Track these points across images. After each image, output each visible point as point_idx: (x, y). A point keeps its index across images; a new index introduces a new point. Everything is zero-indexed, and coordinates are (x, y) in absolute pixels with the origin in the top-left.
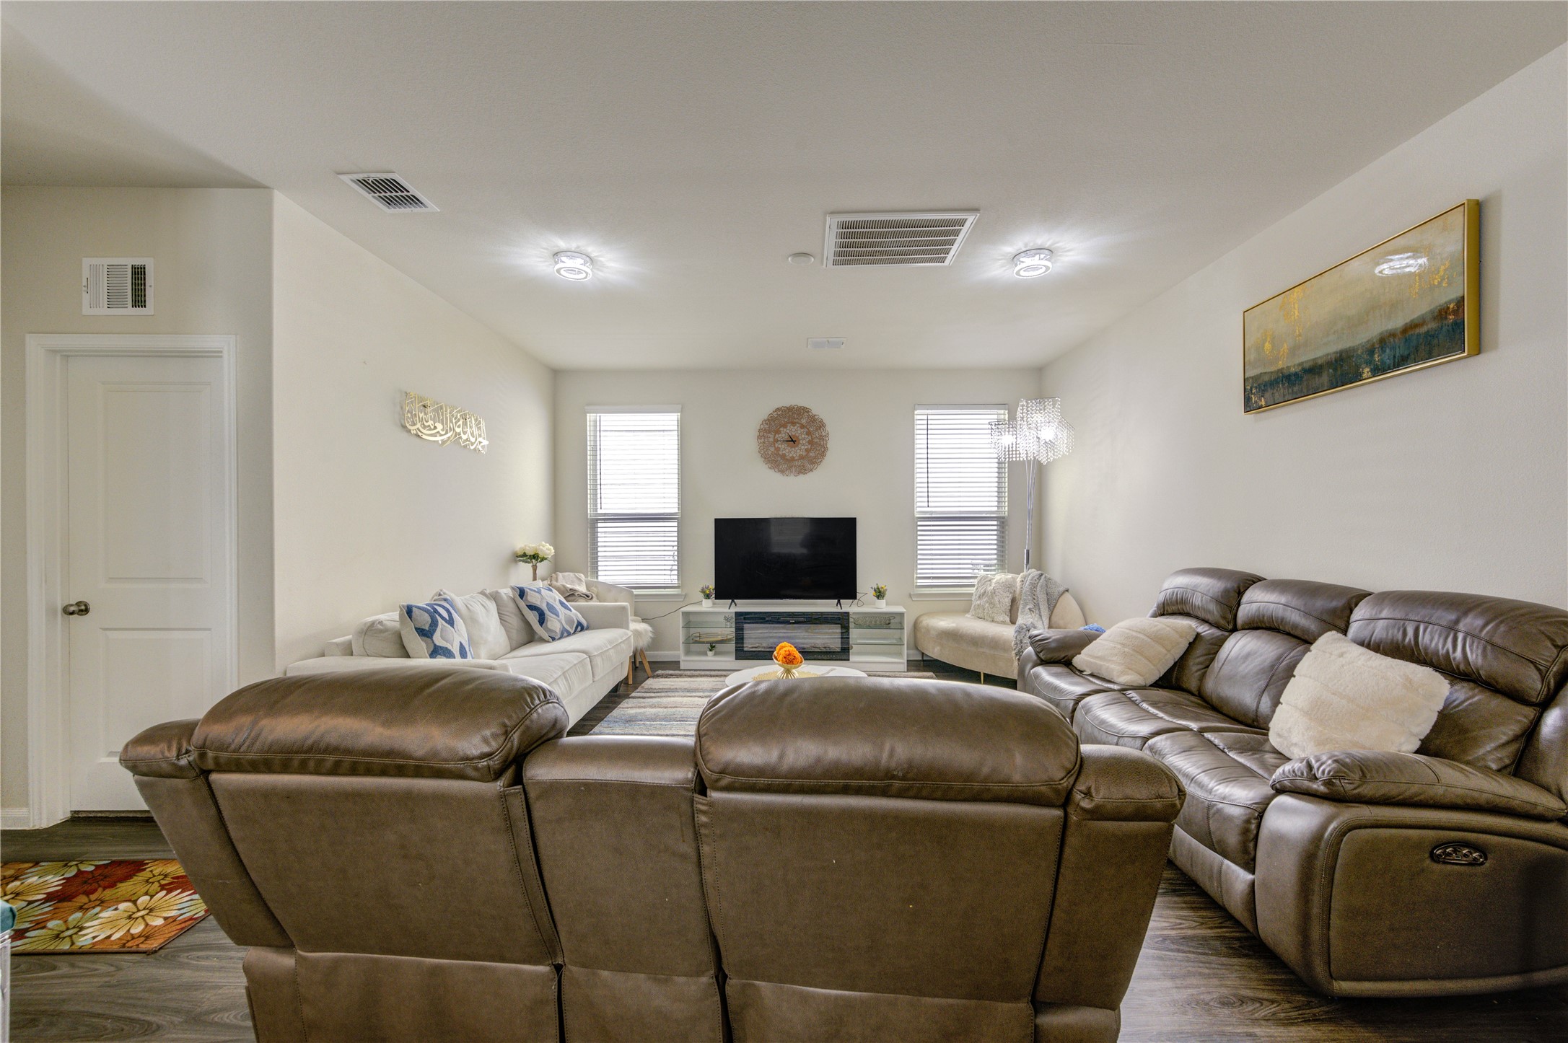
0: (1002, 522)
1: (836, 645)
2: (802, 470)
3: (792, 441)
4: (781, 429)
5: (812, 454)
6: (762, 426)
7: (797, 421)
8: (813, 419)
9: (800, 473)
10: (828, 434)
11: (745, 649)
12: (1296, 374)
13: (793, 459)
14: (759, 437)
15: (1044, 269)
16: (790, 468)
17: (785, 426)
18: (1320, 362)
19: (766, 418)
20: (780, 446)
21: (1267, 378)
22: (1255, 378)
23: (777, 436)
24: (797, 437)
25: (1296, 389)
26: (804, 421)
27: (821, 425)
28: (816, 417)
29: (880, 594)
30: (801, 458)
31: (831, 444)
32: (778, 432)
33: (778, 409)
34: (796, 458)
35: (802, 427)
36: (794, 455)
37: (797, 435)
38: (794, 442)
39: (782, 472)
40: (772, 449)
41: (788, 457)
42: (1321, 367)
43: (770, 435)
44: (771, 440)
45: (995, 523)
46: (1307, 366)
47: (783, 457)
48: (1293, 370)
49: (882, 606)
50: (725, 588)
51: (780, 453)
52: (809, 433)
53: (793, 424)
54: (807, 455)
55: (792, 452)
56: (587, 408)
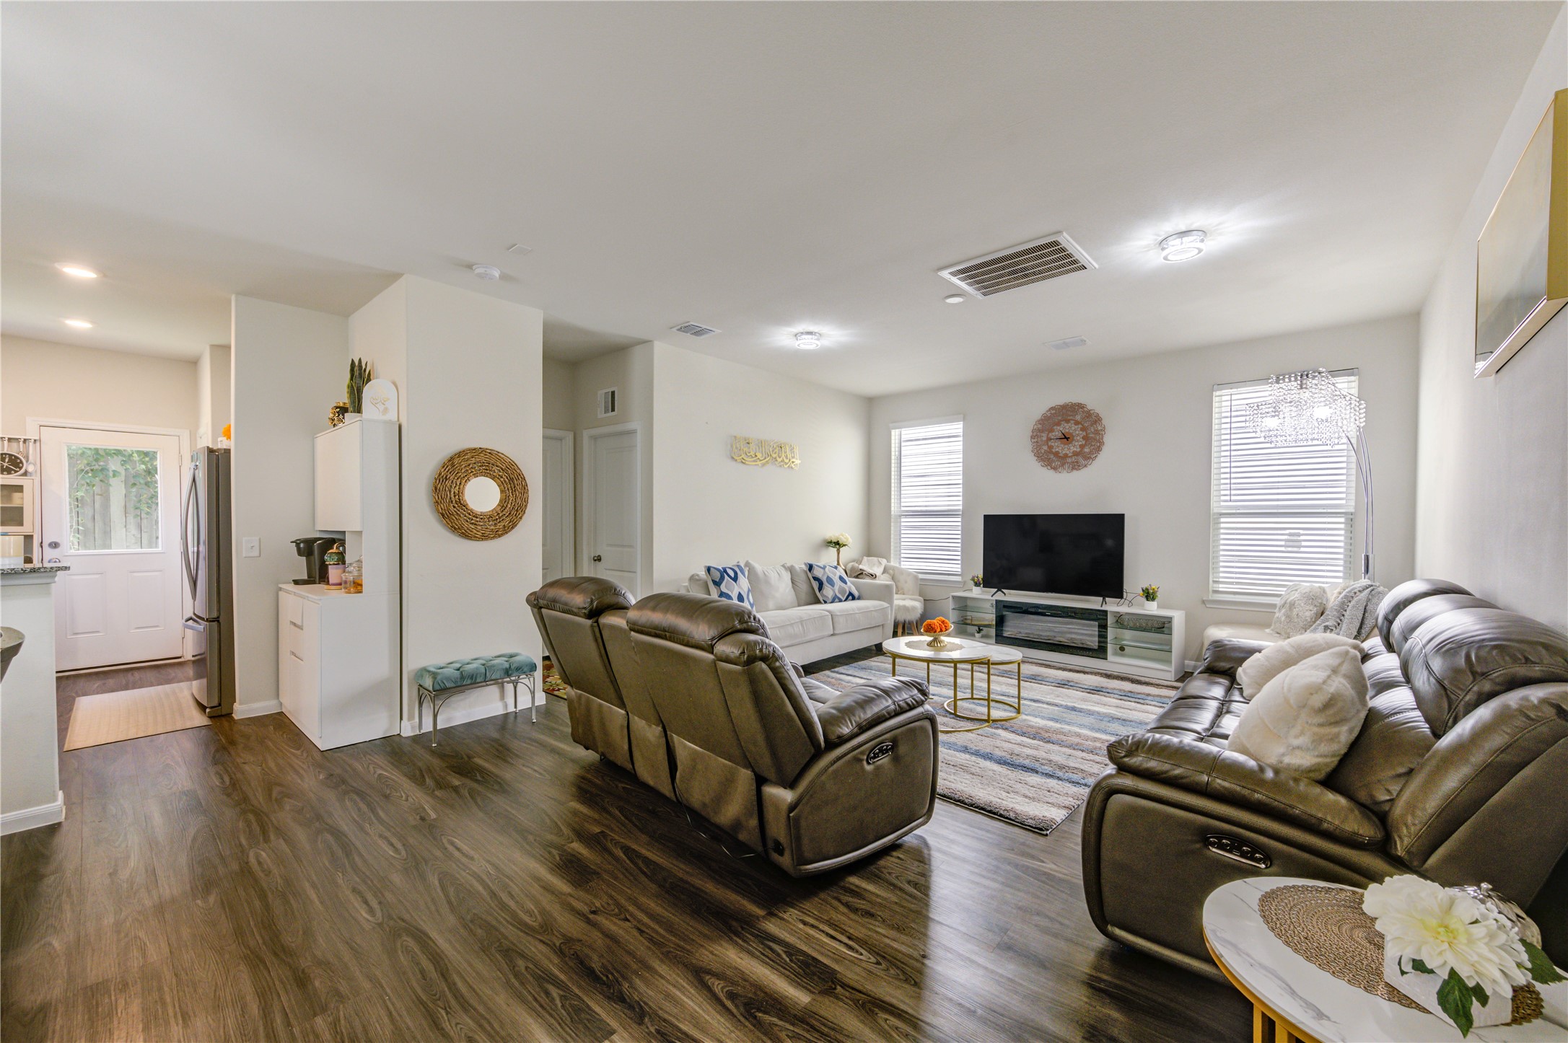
0: (1351, 519)
1: (1093, 642)
2: (1076, 466)
3: (1066, 438)
4: (1055, 427)
5: (1087, 450)
6: (1035, 427)
7: (1071, 417)
8: (1089, 414)
9: (1073, 469)
10: (1104, 428)
11: (1005, 635)
13: (1066, 456)
14: (1032, 437)
16: (1063, 465)
17: (1058, 424)
19: (1039, 418)
20: (1053, 444)
23: (1050, 434)
24: (1071, 434)
26: (1078, 418)
27: (1097, 420)
28: (1092, 412)
29: (1149, 595)
30: (1076, 454)
31: (1108, 439)
32: (1052, 431)
33: (1052, 408)
34: (1070, 455)
35: (1077, 423)
36: (1068, 452)
37: (1071, 431)
38: (1067, 439)
39: (1055, 469)
40: (1045, 448)
41: (1061, 455)
43: (1043, 434)
44: (1044, 439)
45: (1342, 520)
47: (1056, 454)
49: (1152, 608)
50: (992, 577)
51: (1054, 450)
52: (1083, 429)
53: (1068, 421)
54: (1081, 451)
55: (1066, 449)
56: (891, 425)
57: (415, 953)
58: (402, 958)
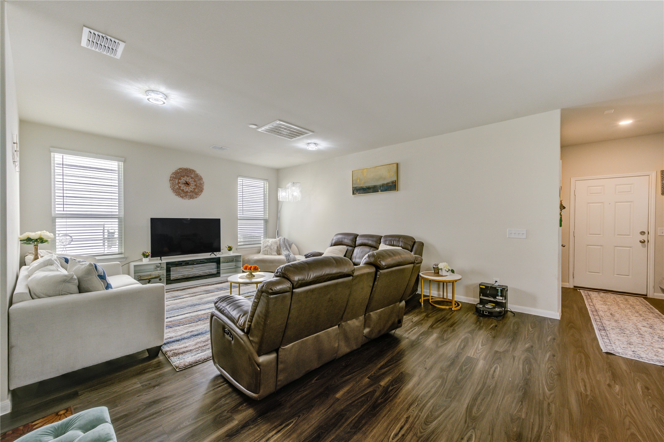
0: (266, 221)
1: (214, 271)
2: (191, 197)
3: (187, 184)
4: (182, 178)
5: (196, 190)
6: (172, 176)
7: (189, 175)
8: (197, 175)
9: (191, 198)
10: (204, 182)
11: (171, 279)
12: (365, 188)
13: (187, 192)
14: (170, 180)
15: (315, 149)
16: (186, 196)
17: (184, 177)
18: (370, 187)
19: (174, 172)
20: (181, 185)
21: (358, 188)
22: (355, 188)
23: (179, 181)
24: (190, 182)
25: (365, 192)
26: (193, 176)
27: (201, 179)
28: (198, 175)
29: (230, 249)
30: (191, 191)
31: (205, 187)
32: (180, 179)
33: (180, 169)
34: (189, 192)
35: (192, 178)
36: (188, 190)
37: (190, 181)
38: (188, 184)
39: (182, 197)
40: (177, 186)
41: (185, 191)
42: (370, 188)
43: (176, 180)
44: (177, 182)
45: (263, 221)
46: (367, 187)
47: (183, 190)
48: (364, 187)
49: (231, 254)
50: (156, 252)
51: (181, 188)
52: (195, 181)
53: (188, 176)
54: (194, 191)
55: (187, 189)
56: (51, 149)
57: (477, 407)
58: (483, 409)
